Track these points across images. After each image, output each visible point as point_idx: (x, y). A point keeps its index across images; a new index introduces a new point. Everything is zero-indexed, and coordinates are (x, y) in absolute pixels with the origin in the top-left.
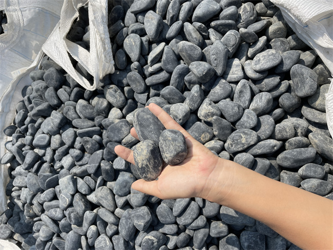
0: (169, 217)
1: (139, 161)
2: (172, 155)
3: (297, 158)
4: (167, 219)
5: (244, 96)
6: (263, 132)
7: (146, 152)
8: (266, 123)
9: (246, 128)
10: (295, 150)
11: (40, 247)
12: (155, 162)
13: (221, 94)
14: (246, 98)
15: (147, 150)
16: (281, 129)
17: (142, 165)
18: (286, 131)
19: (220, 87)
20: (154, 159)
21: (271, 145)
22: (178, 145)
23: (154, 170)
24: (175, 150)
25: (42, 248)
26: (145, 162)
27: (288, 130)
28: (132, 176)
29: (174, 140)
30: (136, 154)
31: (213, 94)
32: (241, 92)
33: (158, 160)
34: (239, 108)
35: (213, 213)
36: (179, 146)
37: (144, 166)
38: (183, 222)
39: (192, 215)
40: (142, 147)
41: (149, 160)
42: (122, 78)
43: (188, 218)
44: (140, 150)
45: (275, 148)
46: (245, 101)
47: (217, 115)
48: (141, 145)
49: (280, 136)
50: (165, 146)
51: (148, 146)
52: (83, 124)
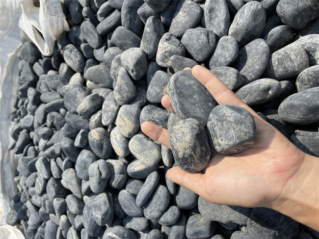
0: (133, 207)
1: (180, 150)
2: (231, 143)
3: (313, 103)
4: (132, 211)
5: (216, 16)
6: (250, 67)
7: (190, 137)
8: (254, 51)
9: (220, 65)
10: (309, 90)
11: (31, 236)
12: (202, 150)
13: (186, 22)
14: (221, 18)
15: (191, 134)
16: (280, 56)
17: (184, 154)
18: (290, 59)
19: (184, 12)
20: (201, 146)
21: (262, 87)
22: (245, 130)
23: (201, 161)
24: (239, 137)
25: (33, 237)
26: (188, 152)
27: (293, 57)
28: (91, 155)
29: (238, 122)
30: (175, 140)
31: (175, 25)
32: (211, 10)
33: (206, 147)
34: (208, 36)
35: (188, 203)
36: (246, 133)
37: (186, 156)
38: (149, 215)
39: (159, 206)
40: (183, 130)
41: (194, 148)
42: (78, 34)
43: (154, 210)
44: (180, 135)
45: (270, 92)
46: (219, 24)
47: (177, 53)
48: (182, 127)
49: (281, 70)
50: (221, 129)
51: (193, 128)
52: (49, 97)
